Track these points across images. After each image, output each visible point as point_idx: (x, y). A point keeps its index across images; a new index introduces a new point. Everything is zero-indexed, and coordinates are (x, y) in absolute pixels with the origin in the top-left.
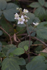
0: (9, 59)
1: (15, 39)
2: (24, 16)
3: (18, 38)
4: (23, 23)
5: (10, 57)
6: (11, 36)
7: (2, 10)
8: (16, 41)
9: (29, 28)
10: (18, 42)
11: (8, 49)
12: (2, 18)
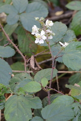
0: (17, 97)
1: (32, 64)
2: (47, 30)
3: (37, 63)
4: (43, 43)
5: (19, 94)
6: (26, 58)
7: (19, 14)
8: (34, 68)
9: (56, 48)
10: (36, 69)
11: (19, 81)
12: (19, 25)
